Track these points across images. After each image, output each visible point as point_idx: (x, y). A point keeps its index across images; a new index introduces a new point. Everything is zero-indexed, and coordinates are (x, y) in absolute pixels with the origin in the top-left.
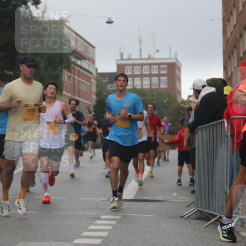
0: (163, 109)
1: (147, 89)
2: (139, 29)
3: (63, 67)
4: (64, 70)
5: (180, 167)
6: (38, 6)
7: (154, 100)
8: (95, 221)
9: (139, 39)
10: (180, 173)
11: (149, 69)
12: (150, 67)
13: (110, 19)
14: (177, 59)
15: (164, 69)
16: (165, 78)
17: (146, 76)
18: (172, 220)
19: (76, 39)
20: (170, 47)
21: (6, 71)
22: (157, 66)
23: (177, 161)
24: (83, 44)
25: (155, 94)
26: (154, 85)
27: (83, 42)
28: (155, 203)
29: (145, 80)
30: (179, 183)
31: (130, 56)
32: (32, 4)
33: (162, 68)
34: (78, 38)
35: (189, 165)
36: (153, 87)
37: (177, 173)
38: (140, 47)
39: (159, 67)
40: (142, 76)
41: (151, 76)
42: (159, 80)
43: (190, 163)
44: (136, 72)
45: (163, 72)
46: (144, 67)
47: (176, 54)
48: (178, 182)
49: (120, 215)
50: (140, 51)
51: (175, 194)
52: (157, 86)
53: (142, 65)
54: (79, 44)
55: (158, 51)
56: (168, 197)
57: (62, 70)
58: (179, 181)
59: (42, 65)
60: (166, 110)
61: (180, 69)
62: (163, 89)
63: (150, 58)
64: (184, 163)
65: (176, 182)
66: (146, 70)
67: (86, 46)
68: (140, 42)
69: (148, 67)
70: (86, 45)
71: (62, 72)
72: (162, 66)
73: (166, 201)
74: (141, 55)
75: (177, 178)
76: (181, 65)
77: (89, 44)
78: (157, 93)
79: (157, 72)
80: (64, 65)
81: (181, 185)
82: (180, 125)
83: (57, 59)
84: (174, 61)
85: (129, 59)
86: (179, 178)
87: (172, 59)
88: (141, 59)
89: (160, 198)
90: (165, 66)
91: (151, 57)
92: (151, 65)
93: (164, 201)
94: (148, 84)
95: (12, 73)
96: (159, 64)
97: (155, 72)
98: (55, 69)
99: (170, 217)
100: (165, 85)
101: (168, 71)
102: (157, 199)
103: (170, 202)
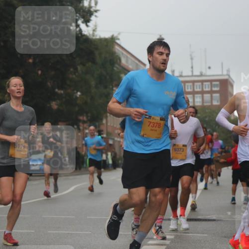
0: (216, 126)
1: (199, 106)
2: (190, 46)
3: (114, 85)
4: (114, 88)
5: (235, 185)
6: (88, 24)
7: (206, 117)
8: (149, 241)
9: (191, 55)
10: (234, 191)
11: (201, 86)
12: (202, 84)
13: (161, 36)
14: (229, 76)
15: (216, 86)
16: (218, 95)
17: (198, 93)
18: (226, 239)
19: (127, 57)
20: (222, 64)
21: (57, 90)
22: (209, 83)
23: (231, 179)
24: (134, 61)
25: (207, 111)
26: (206, 103)
27: (133, 59)
28: (209, 222)
29: (197, 97)
30: (233, 202)
31: (182, 73)
32: (83, 22)
33: (214, 85)
34: (129, 56)
35: (243, 183)
36: (205, 104)
37: (231, 192)
38: (192, 63)
39: (211, 84)
40: (194, 93)
41: (202, 93)
42: (212, 97)
43: (244, 181)
44: (188, 89)
45: (215, 89)
46: (196, 84)
47: (228, 71)
48: (232, 200)
49: (174, 235)
50: (192, 68)
51: (229, 213)
52: (209, 103)
53: (194, 82)
54: (130, 62)
55: (209, 68)
56: (222, 217)
57: (112, 88)
58: (234, 199)
59: (93, 83)
60: (218, 127)
61: (232, 86)
62: (216, 106)
63: (201, 75)
64: (238, 181)
65: (231, 201)
66: (198, 87)
67: (137, 64)
68: (192, 59)
69: (200, 84)
70: (137, 62)
71: (113, 90)
72: (214, 83)
73: (220, 220)
74: (192, 71)
75: (231, 196)
76: (233, 81)
77: (140, 61)
78: (209, 110)
79: (209, 89)
80: (115, 83)
81: (235, 203)
82: (233, 142)
83: (108, 77)
84: (226, 77)
85: (181, 76)
86: (234, 196)
87: (225, 75)
88: (192, 76)
89: (214, 217)
90: (218, 83)
91: (203, 74)
92: (202, 82)
93: (218, 220)
94: (200, 102)
95: (62, 92)
96: (211, 81)
97: (207, 89)
98: (106, 87)
99: (225, 237)
100: (218, 102)
101: (220, 88)
102: (211, 218)
103: (224, 221)
